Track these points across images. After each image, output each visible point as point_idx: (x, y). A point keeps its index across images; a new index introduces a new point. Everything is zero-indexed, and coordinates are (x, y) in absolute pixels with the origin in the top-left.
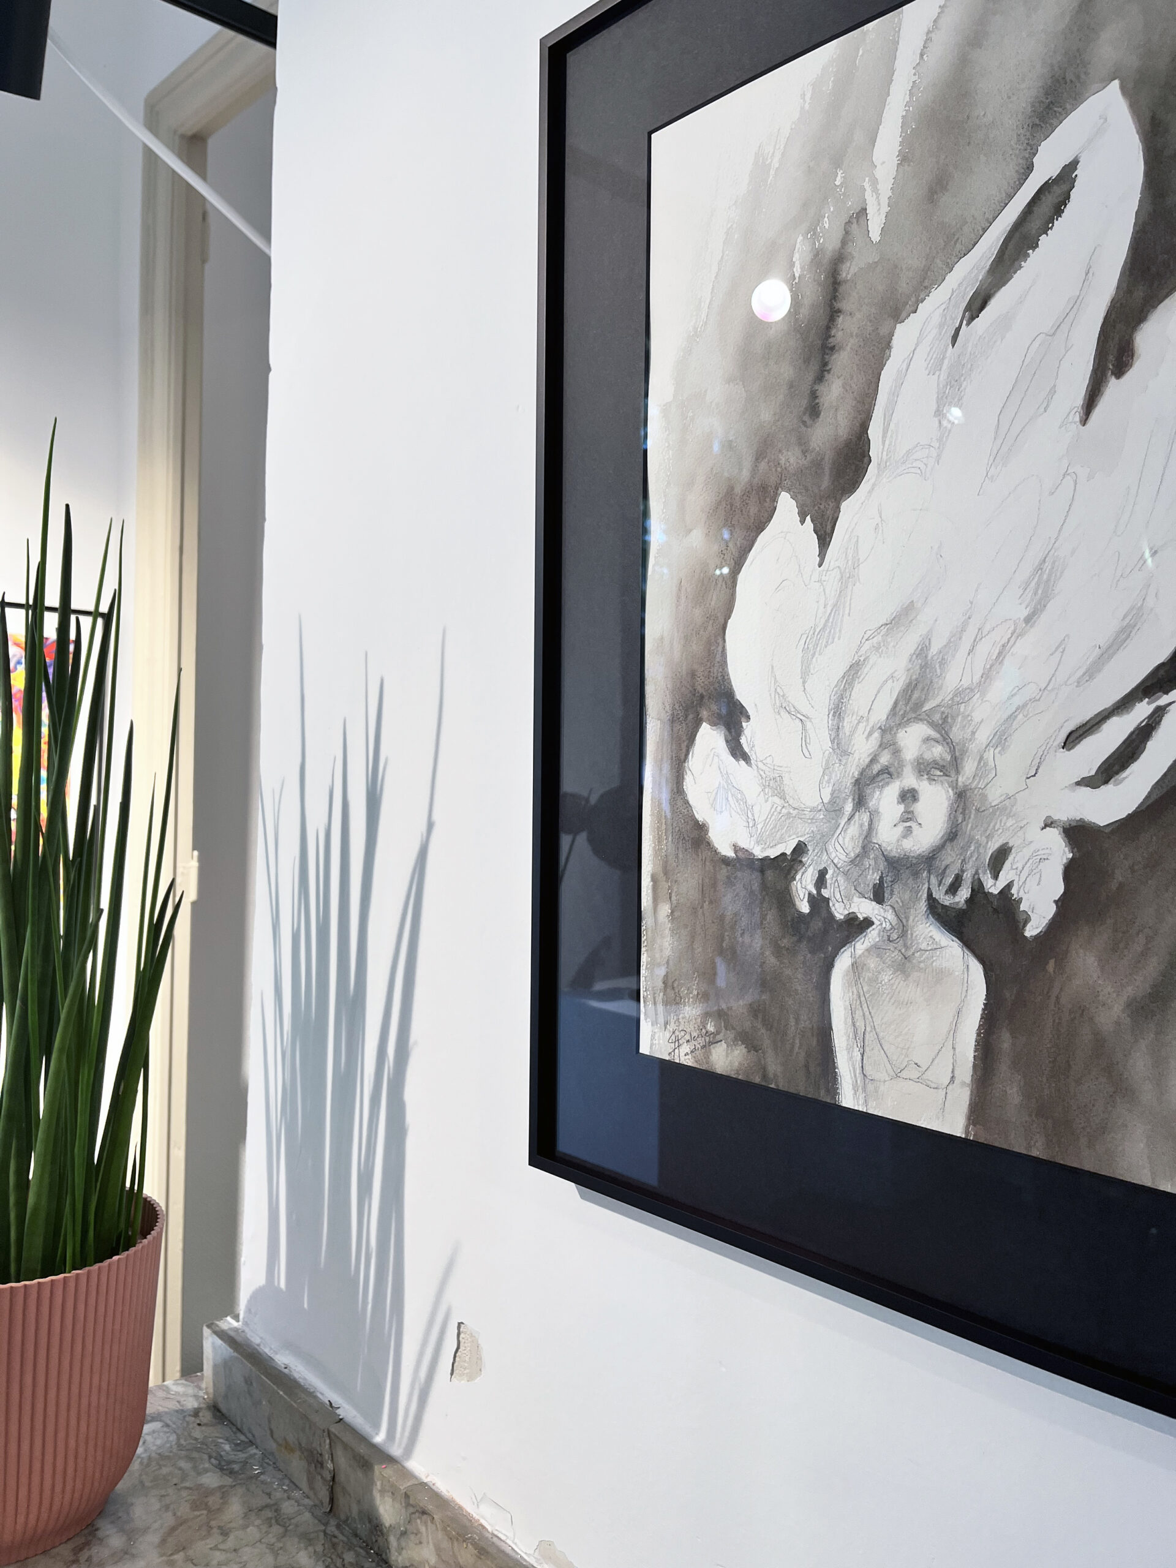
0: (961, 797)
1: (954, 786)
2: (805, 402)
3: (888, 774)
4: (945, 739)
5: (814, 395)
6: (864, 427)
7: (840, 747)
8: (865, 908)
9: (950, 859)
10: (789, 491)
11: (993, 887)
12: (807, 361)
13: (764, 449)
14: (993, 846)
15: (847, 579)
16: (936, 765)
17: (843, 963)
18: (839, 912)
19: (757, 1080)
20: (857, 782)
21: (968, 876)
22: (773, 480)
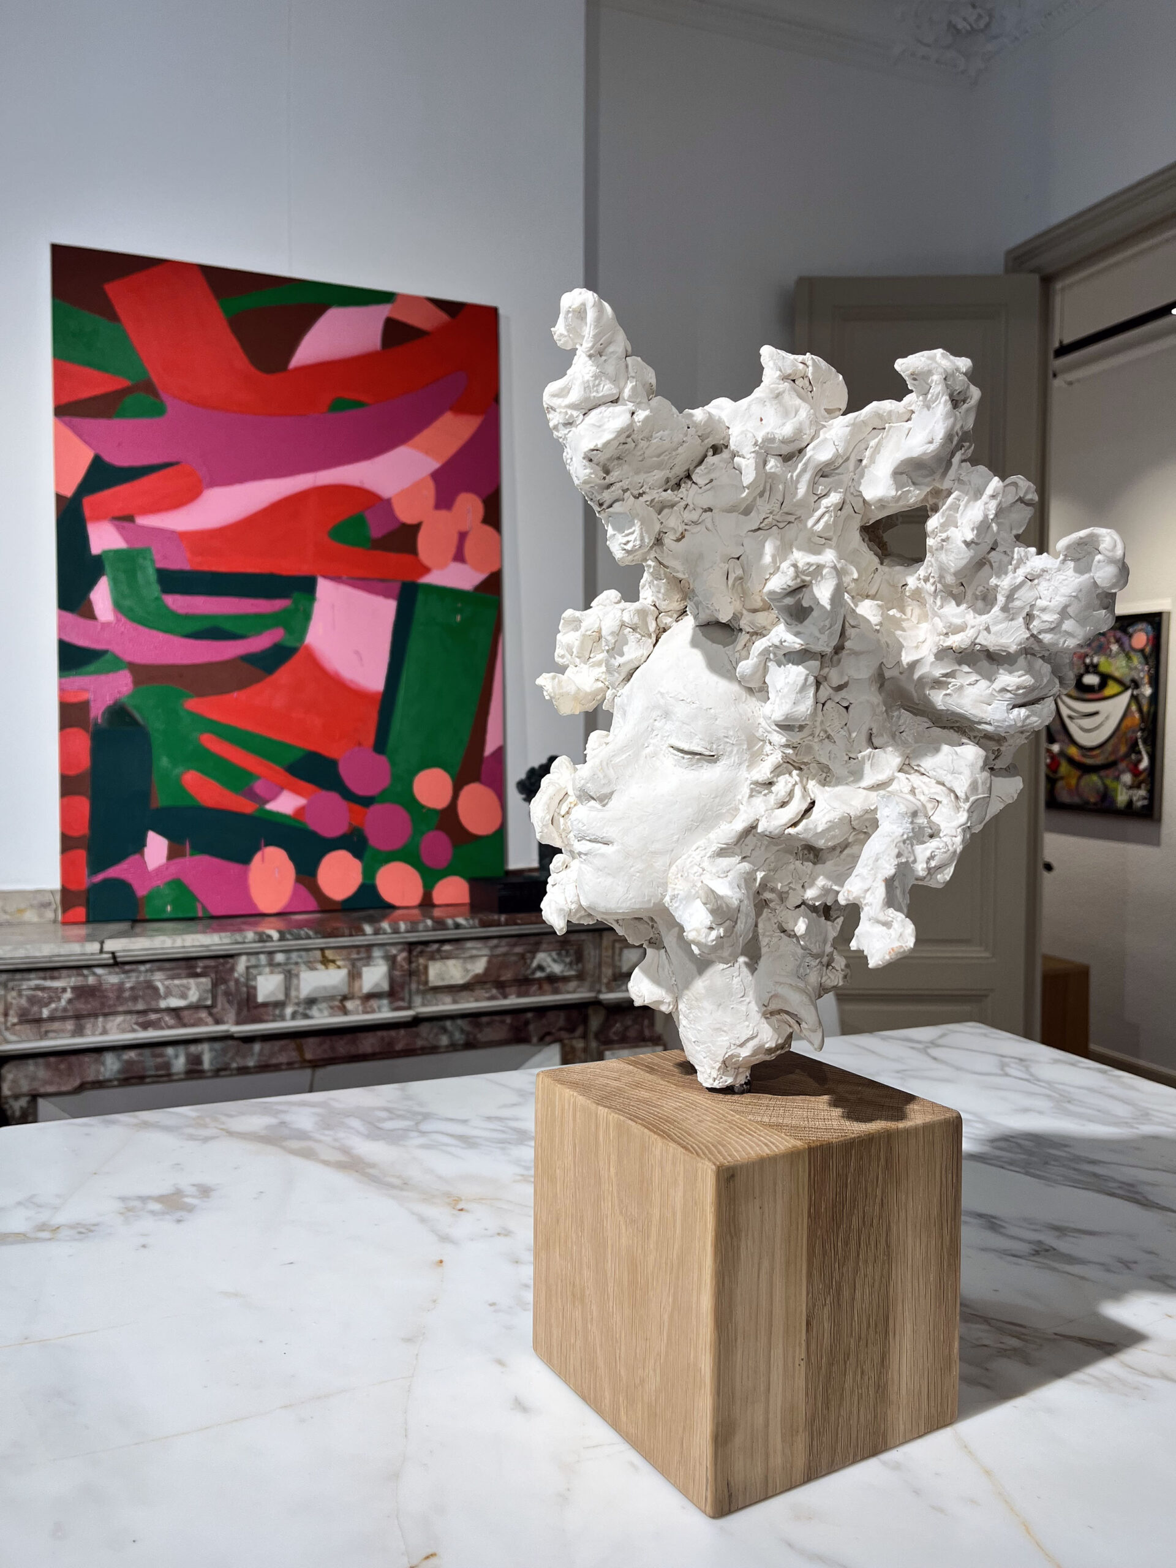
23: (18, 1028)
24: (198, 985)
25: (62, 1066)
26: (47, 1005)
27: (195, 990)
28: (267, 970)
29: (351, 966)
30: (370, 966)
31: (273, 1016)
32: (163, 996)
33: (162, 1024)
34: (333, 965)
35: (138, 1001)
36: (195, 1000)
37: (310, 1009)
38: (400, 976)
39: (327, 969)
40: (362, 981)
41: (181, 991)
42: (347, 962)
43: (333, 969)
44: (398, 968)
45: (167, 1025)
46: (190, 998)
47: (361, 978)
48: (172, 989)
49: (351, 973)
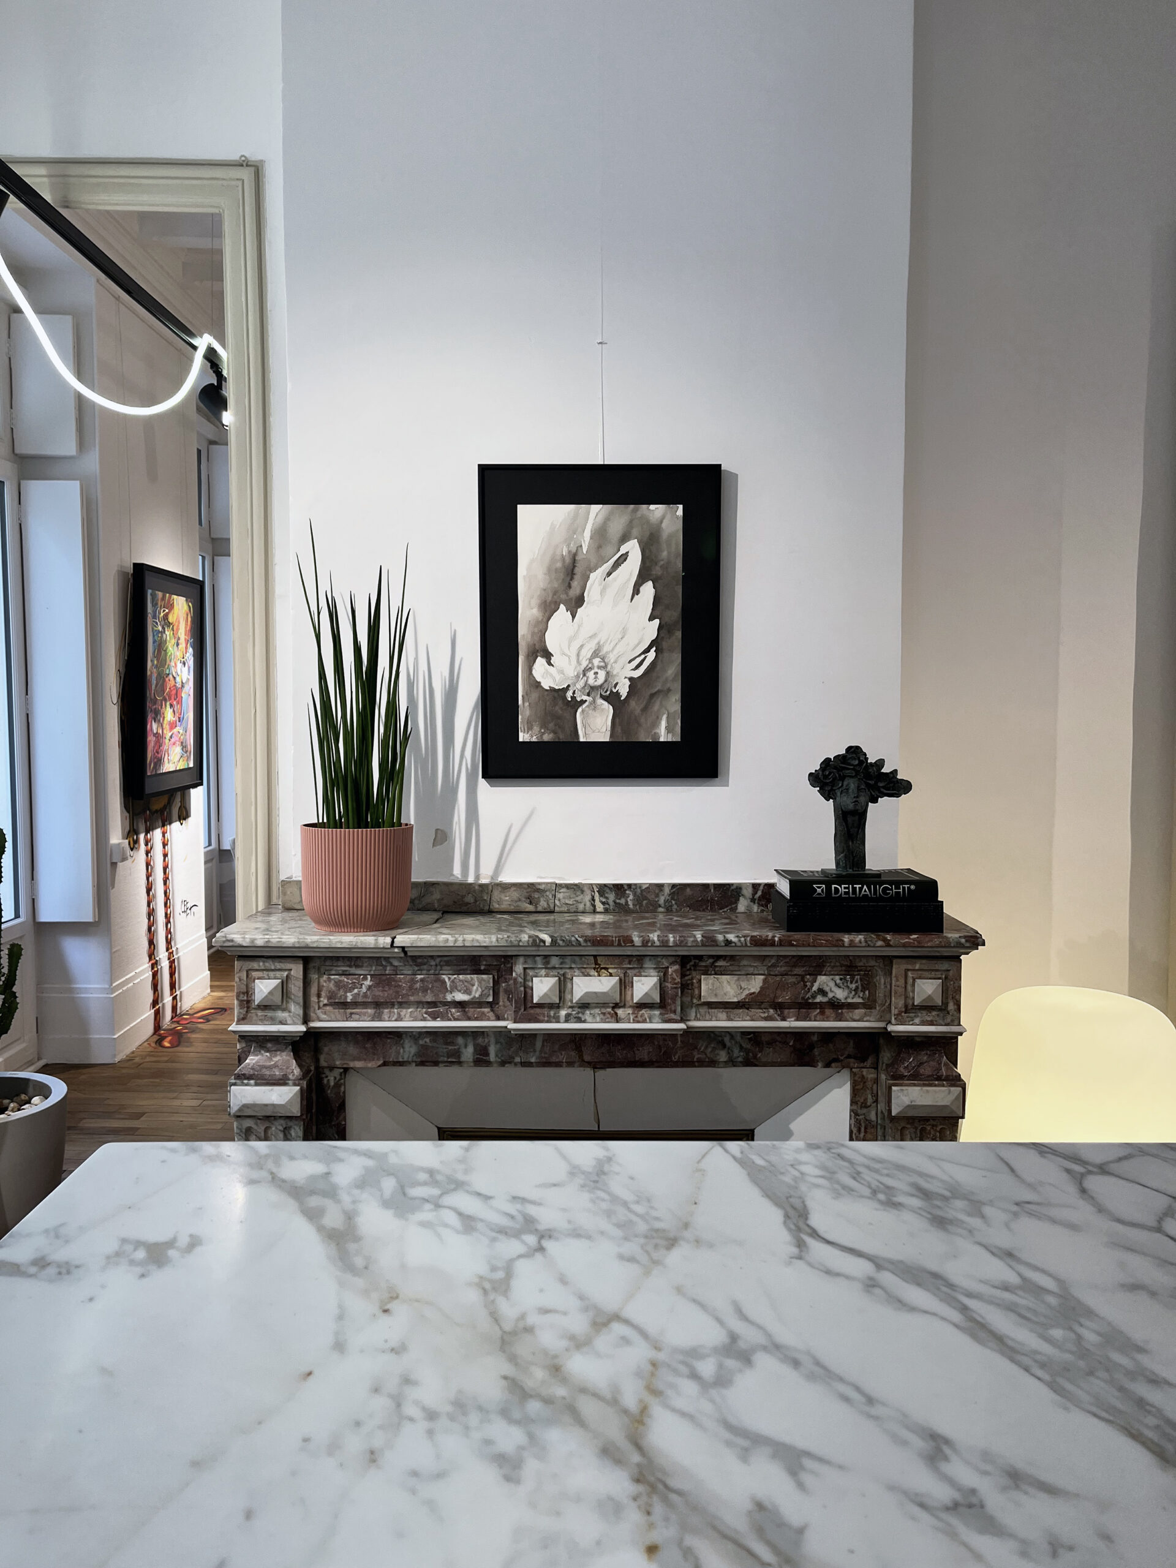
0: (608, 673)
1: (606, 671)
2: (567, 584)
3: (591, 669)
4: (604, 662)
5: (569, 583)
6: (583, 594)
7: (579, 662)
8: (585, 698)
9: (606, 686)
10: (563, 604)
11: (615, 691)
12: (568, 575)
13: (555, 593)
14: (615, 683)
15: (579, 626)
16: (602, 667)
17: (580, 710)
18: (579, 699)
19: (557, 740)
20: (583, 671)
21: (609, 689)
22: (558, 600)
23: (328, 1008)
24: (480, 982)
25: (368, 1045)
26: (351, 990)
27: (477, 986)
28: (543, 972)
29: (622, 975)
30: (641, 976)
31: (547, 1017)
32: (449, 989)
33: (450, 1015)
34: (606, 972)
35: (427, 992)
36: (477, 996)
37: (583, 1014)
38: (672, 988)
39: (599, 976)
40: (632, 990)
41: (465, 986)
42: (619, 971)
43: (605, 976)
44: (670, 980)
45: (453, 1017)
46: (473, 993)
47: (632, 987)
48: (458, 984)
49: (623, 981)
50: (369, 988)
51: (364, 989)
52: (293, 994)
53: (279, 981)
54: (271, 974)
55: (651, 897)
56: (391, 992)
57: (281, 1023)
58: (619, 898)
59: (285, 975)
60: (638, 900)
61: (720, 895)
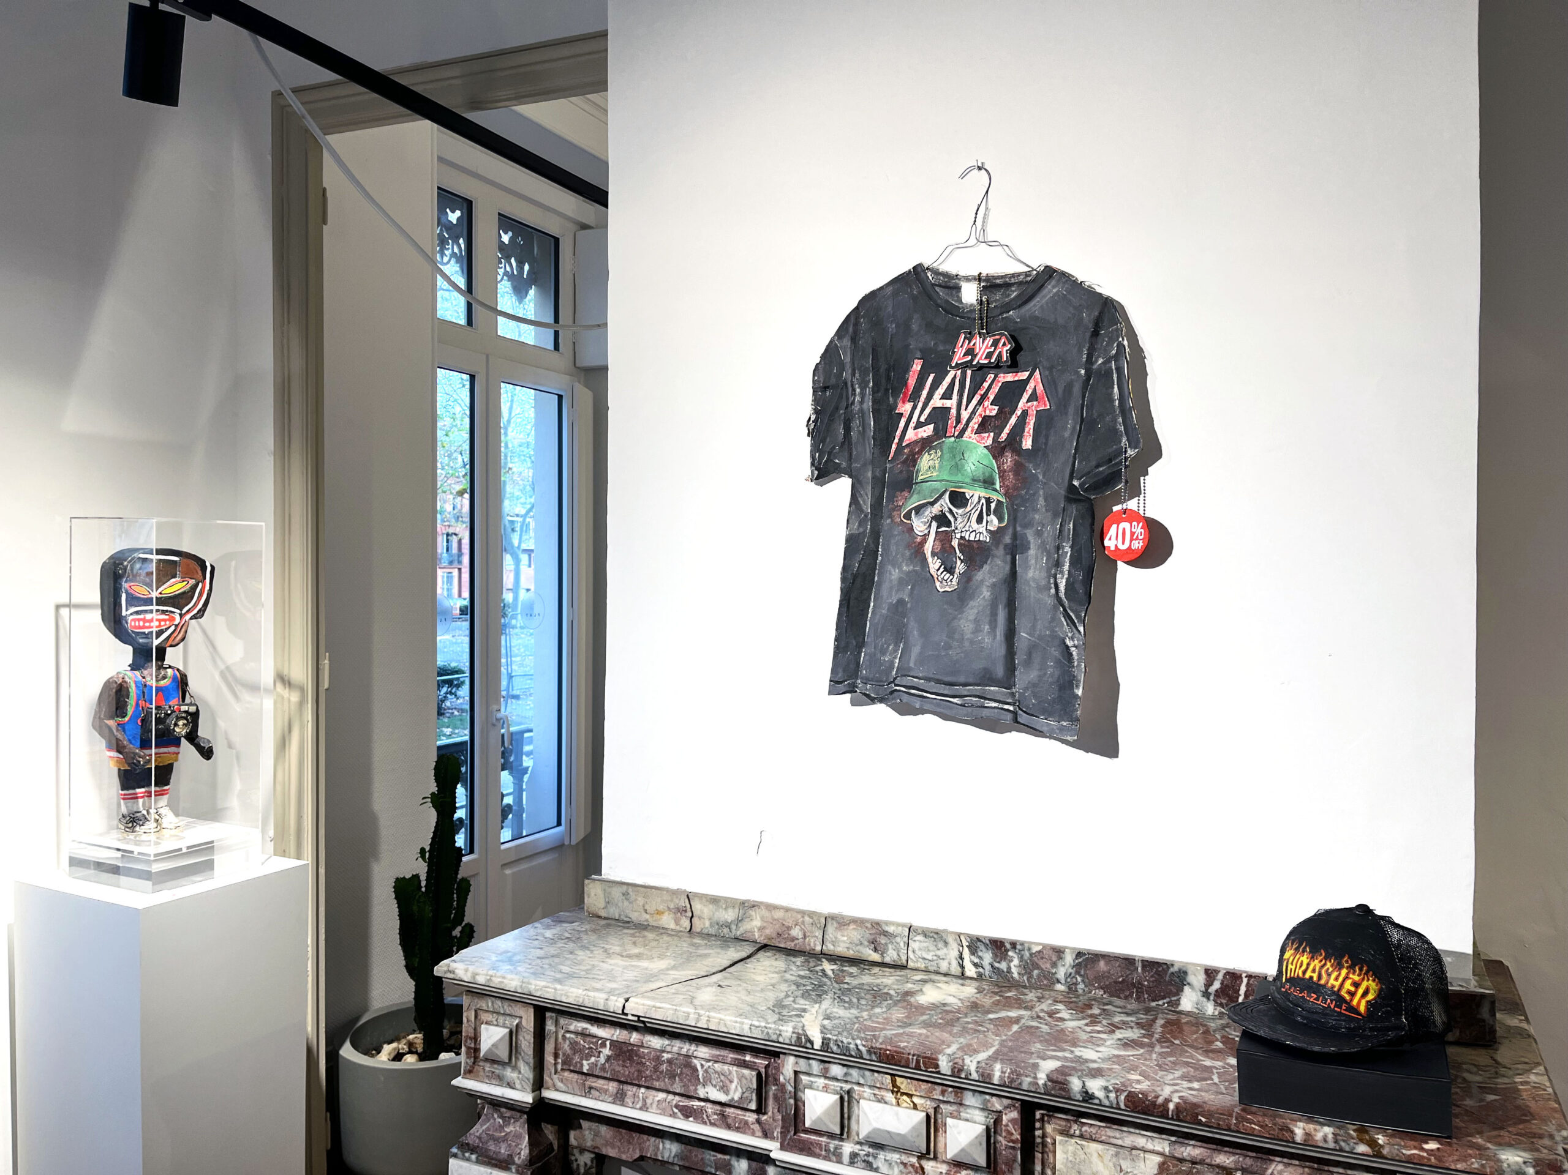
23: (565, 1074)
24: (741, 1077)
26: (587, 1057)
27: (736, 1083)
28: (819, 1083)
29: (931, 1112)
30: (960, 1119)
31: (825, 1150)
32: (701, 1080)
33: (705, 1116)
34: (908, 1100)
35: (675, 1079)
36: (736, 1098)
37: (875, 1158)
38: (1007, 1147)
39: (898, 1104)
40: (945, 1137)
41: (721, 1081)
42: (928, 1103)
43: (907, 1108)
44: (1004, 1134)
45: (710, 1120)
46: (731, 1093)
47: (946, 1132)
48: (712, 1076)
49: (932, 1121)
50: (608, 1058)
51: (602, 1060)
52: (524, 1052)
53: (507, 1030)
54: (501, 1019)
55: (1046, 966)
56: (632, 1070)
57: (510, 1085)
58: (998, 960)
59: (515, 1024)
60: (1028, 967)
61: (1151, 979)
